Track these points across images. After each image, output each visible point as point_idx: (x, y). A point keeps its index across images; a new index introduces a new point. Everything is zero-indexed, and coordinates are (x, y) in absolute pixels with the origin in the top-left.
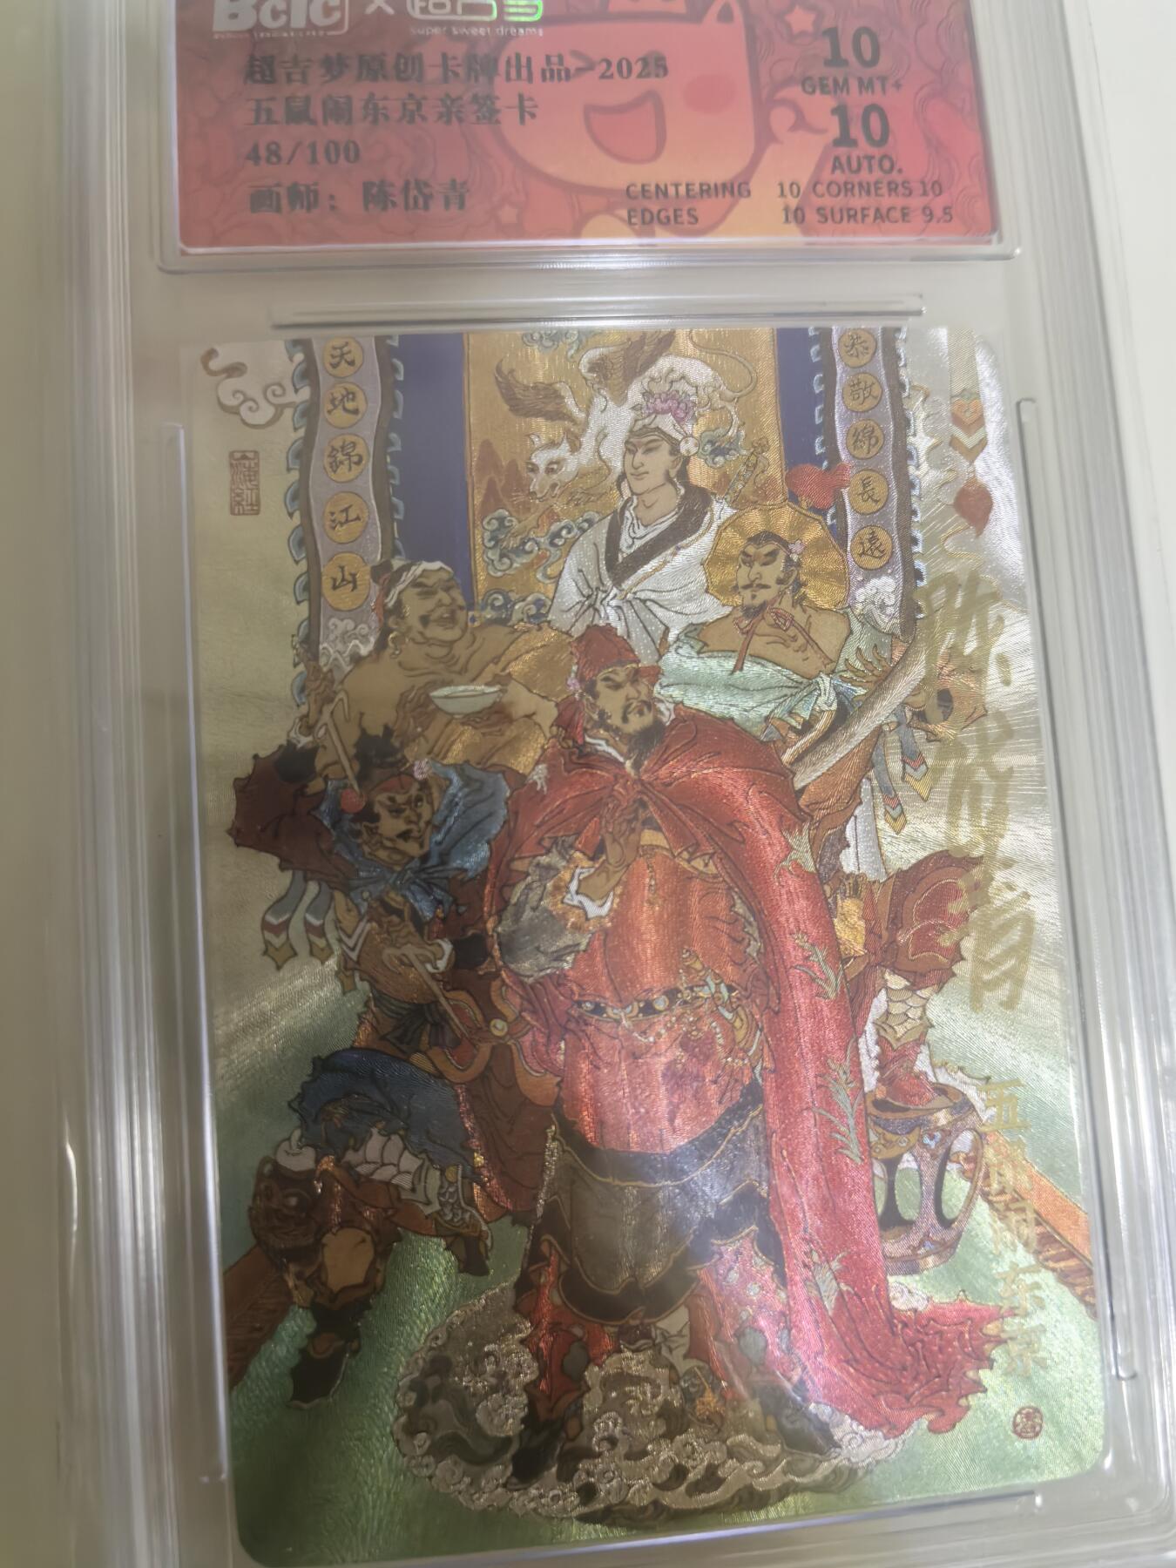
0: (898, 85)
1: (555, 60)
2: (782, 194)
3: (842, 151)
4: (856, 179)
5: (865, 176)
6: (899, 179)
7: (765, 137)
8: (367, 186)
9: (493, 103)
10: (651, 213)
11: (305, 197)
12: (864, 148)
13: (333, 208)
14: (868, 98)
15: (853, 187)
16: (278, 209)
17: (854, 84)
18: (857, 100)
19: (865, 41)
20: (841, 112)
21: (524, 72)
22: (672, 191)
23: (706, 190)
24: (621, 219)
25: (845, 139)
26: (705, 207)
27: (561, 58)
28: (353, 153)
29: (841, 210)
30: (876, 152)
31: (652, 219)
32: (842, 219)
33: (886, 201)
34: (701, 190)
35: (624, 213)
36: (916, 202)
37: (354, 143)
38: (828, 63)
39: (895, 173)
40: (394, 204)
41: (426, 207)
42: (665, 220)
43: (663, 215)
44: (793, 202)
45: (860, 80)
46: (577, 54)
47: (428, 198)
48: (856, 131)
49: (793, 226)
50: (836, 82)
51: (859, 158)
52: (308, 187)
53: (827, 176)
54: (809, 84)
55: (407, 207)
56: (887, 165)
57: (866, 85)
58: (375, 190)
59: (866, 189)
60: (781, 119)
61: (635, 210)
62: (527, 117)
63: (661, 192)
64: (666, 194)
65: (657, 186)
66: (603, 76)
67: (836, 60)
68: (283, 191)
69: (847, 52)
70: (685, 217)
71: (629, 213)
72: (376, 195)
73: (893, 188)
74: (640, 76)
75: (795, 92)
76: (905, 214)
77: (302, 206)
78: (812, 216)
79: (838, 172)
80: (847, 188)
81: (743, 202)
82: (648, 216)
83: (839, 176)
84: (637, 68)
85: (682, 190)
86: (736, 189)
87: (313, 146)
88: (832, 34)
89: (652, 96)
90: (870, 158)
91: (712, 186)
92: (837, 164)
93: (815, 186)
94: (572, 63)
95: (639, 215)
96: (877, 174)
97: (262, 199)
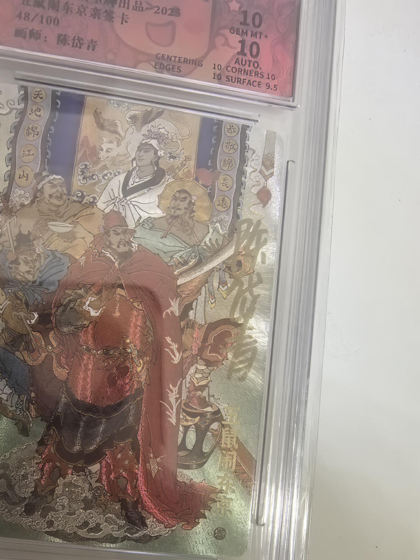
0: (266, 37)
1: (139, 3)
2: (214, 68)
3: (240, 57)
4: (243, 68)
5: (247, 67)
6: (260, 71)
7: (212, 46)
8: (59, 36)
9: (112, 15)
10: (164, 65)
11: (35, 35)
12: (249, 57)
13: (45, 41)
14: (254, 39)
15: (242, 71)
16: (25, 38)
17: (249, 33)
18: (249, 40)
19: (257, 17)
20: (243, 42)
21: (126, 6)
22: (173, 59)
23: (186, 61)
24: (153, 66)
25: (242, 53)
26: (184, 67)
27: (141, 2)
28: (56, 22)
29: (235, 78)
30: (252, 59)
31: (164, 68)
32: (235, 82)
33: (253, 79)
34: (184, 61)
35: (153, 64)
36: (264, 81)
37: (58, 19)
38: (241, 23)
39: (258, 68)
40: (68, 44)
41: (80, 48)
42: (168, 69)
43: (168, 67)
44: (218, 72)
45: (252, 32)
46: (147, 3)
47: (81, 44)
48: (247, 51)
49: (216, 80)
50: (243, 31)
51: (246, 60)
52: (37, 31)
53: (233, 64)
54: (233, 30)
55: (73, 46)
56: (256, 65)
57: (254, 35)
58: (62, 37)
59: (246, 72)
60: (219, 41)
61: (158, 63)
62: (124, 21)
63: (169, 58)
64: (171, 59)
65: (168, 56)
66: (155, 12)
67: (244, 23)
68: (28, 31)
69: (249, 20)
70: (176, 70)
71: (155, 63)
72: (62, 40)
73: (256, 74)
74: (169, 15)
75: (227, 32)
76: (259, 84)
77: (34, 38)
78: (224, 78)
79: (237, 64)
80: (240, 71)
81: (199, 68)
82: (162, 66)
83: (237, 66)
84: (169, 12)
85: (177, 59)
86: (198, 63)
87: (42, 17)
88: (245, 13)
89: (172, 23)
90: (250, 61)
91: (189, 59)
92: (237, 61)
93: (227, 67)
94: (145, 5)
95: (159, 64)
96: (252, 68)
97: (19, 33)
